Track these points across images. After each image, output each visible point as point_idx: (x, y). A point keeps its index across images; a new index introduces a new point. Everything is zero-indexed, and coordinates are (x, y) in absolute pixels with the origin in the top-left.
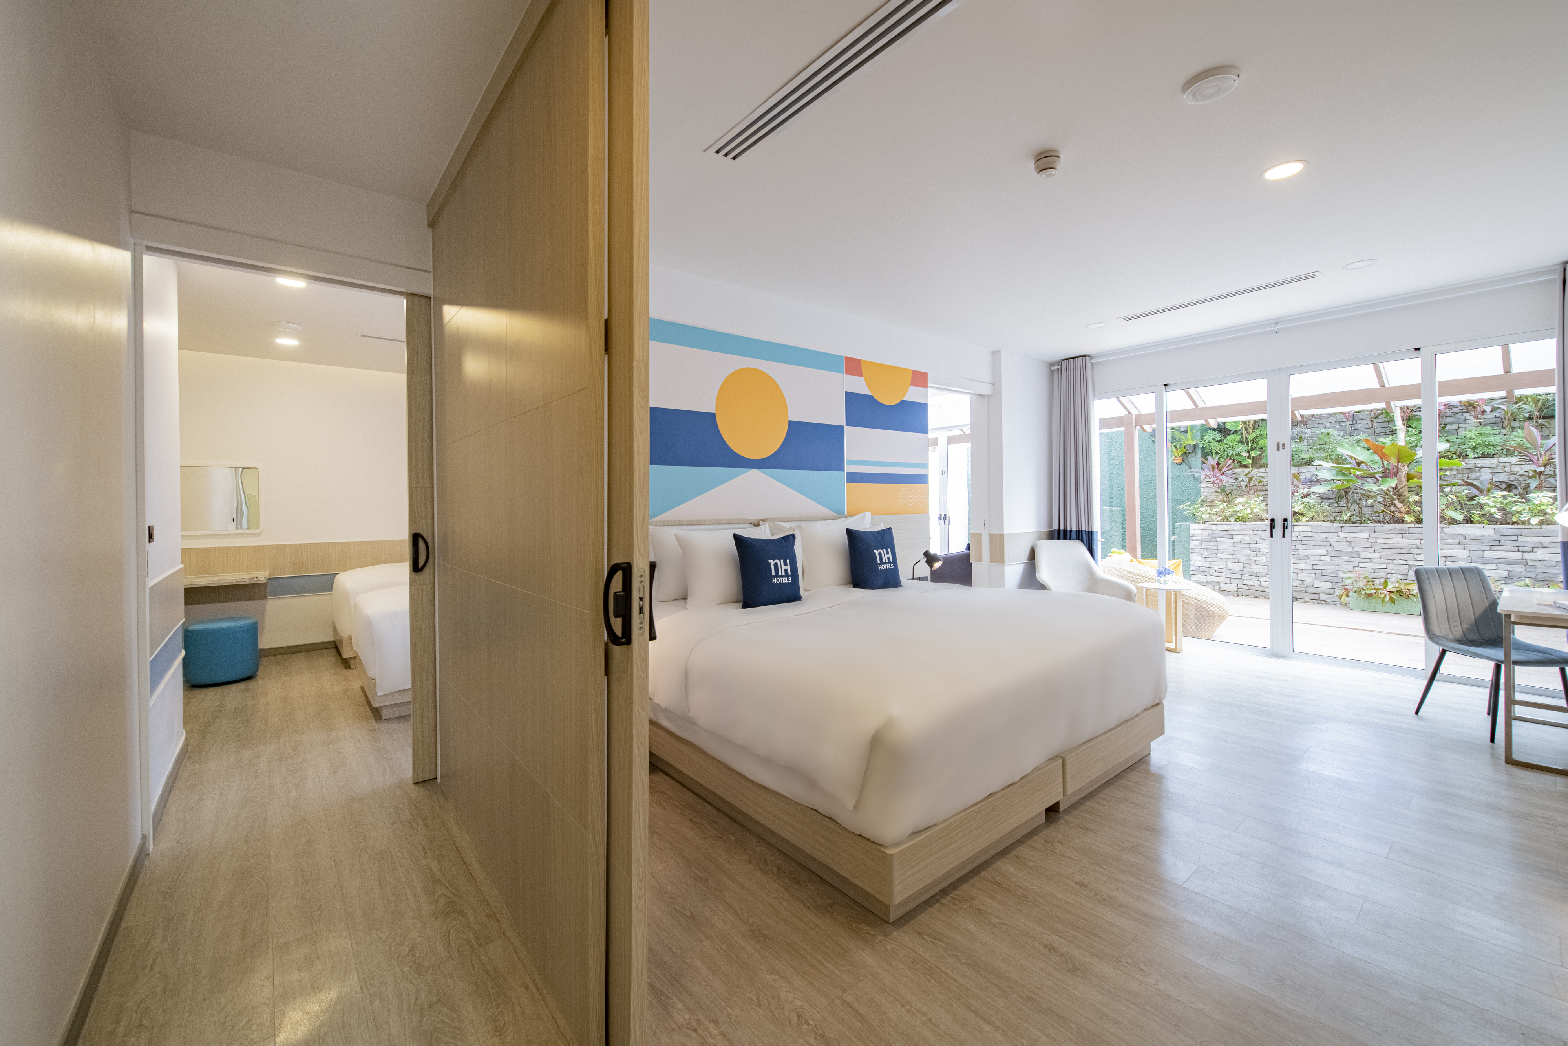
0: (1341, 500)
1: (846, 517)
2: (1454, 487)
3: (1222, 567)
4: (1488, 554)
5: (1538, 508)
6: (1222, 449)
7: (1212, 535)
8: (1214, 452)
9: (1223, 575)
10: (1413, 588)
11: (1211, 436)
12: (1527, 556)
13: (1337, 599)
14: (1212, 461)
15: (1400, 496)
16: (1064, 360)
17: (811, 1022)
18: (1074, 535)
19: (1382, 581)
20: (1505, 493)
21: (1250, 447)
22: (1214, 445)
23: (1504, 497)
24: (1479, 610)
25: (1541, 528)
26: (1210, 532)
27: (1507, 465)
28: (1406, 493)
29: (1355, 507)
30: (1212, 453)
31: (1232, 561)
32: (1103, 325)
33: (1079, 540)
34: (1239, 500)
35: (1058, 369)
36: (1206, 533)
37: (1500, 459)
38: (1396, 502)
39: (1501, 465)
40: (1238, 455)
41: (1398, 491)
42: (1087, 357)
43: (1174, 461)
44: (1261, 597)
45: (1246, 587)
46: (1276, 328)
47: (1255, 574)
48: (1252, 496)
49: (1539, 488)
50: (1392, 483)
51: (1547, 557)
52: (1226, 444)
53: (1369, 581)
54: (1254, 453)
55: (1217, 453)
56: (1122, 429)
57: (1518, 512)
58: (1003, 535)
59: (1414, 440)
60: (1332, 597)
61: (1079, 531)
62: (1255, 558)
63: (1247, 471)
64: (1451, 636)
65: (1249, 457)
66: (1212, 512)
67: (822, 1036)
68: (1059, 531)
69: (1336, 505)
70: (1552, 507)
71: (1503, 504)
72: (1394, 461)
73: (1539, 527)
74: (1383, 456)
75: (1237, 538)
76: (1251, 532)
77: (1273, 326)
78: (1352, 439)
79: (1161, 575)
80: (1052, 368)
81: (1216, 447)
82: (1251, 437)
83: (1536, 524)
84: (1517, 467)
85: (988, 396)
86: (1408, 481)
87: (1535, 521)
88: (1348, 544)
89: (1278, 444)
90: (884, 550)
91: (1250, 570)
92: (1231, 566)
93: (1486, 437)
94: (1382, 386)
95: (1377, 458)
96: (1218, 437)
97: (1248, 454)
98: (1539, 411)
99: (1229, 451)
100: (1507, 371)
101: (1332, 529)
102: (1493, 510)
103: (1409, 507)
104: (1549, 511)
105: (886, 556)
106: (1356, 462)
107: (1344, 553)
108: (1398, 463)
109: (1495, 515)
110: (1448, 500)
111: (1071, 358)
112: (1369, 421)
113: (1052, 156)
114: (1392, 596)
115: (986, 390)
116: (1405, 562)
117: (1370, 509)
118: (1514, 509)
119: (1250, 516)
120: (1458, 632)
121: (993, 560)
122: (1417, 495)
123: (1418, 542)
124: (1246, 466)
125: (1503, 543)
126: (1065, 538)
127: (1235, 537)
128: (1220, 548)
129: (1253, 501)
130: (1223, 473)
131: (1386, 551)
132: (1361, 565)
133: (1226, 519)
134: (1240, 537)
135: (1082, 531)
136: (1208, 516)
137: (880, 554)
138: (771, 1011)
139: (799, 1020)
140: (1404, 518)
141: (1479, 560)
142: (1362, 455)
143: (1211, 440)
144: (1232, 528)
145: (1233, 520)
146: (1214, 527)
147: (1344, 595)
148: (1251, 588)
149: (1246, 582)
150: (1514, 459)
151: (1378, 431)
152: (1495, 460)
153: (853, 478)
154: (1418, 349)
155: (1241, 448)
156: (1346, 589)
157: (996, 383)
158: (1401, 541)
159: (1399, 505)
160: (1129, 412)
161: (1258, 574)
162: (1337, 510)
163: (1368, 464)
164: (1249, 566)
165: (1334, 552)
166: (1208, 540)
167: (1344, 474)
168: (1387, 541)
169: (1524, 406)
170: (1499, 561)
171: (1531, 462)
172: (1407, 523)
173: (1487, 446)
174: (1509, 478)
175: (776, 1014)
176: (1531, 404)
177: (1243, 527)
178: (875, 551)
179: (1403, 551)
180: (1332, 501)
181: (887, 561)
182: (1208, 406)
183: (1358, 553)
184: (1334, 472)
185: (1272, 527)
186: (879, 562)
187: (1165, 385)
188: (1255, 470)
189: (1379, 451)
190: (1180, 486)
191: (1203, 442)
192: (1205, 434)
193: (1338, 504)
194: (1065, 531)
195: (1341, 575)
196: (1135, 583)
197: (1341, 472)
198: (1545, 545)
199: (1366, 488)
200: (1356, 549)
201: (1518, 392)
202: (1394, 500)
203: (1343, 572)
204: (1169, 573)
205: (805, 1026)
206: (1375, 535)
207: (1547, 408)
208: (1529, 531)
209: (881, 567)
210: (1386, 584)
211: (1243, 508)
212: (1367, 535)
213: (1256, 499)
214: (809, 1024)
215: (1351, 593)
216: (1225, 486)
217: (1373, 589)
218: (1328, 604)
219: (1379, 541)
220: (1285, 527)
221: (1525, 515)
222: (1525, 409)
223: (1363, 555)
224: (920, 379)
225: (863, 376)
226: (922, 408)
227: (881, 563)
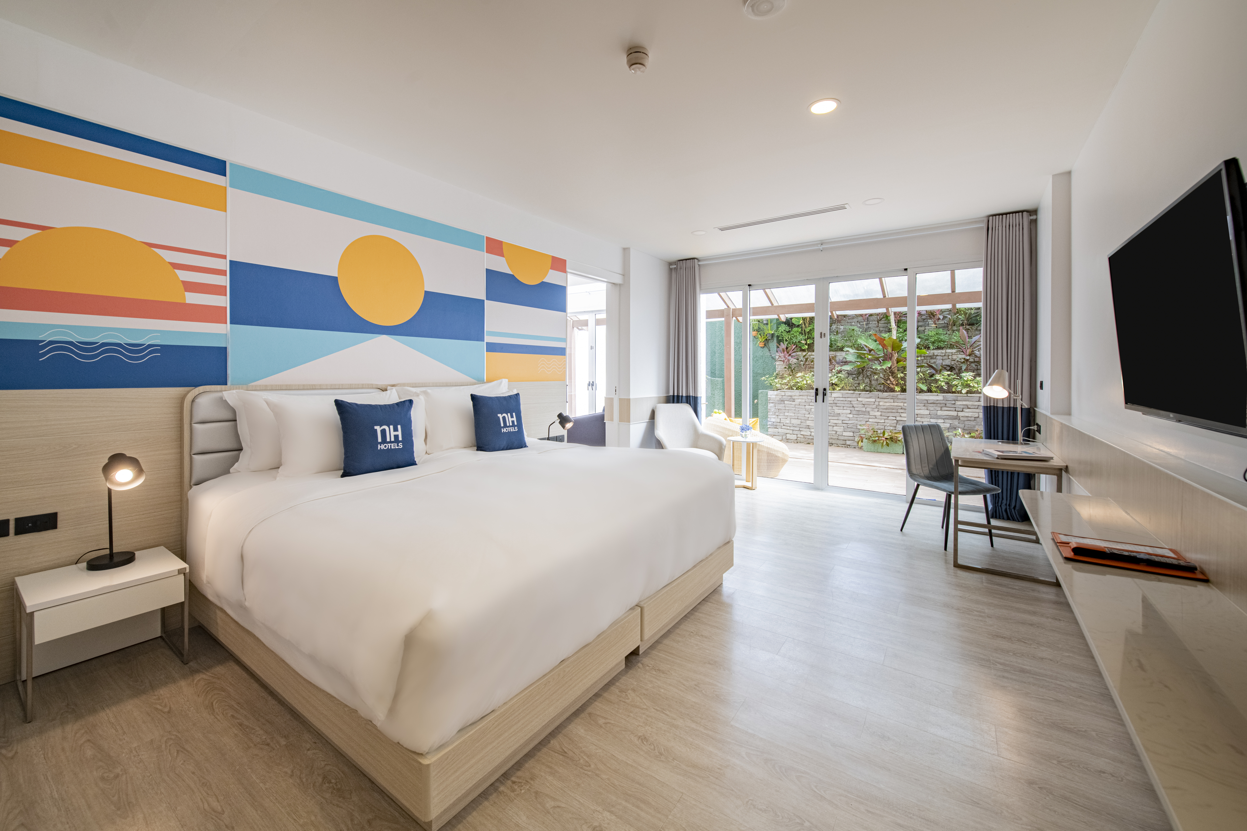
0: (860, 375)
1: (485, 383)
2: (922, 368)
3: (788, 422)
4: (940, 413)
5: (966, 383)
6: (789, 338)
7: (782, 399)
8: (784, 339)
9: (788, 428)
10: (899, 436)
11: (783, 328)
13: (856, 444)
14: (783, 346)
15: (893, 373)
16: (679, 261)
18: (684, 399)
19: (882, 431)
20: (949, 373)
21: (806, 337)
22: (784, 334)
23: (949, 375)
24: (939, 455)
25: (967, 396)
26: (781, 397)
27: (950, 354)
28: (896, 371)
29: (867, 380)
30: (783, 340)
31: (794, 418)
32: (704, 233)
33: (688, 403)
34: (799, 374)
35: (675, 268)
36: (778, 398)
37: (947, 350)
38: (891, 377)
39: (947, 354)
40: (799, 342)
41: (892, 370)
42: (695, 260)
43: (759, 345)
44: (811, 444)
45: (802, 436)
47: (808, 427)
48: (807, 372)
49: (967, 370)
50: (888, 364)
51: (970, 414)
52: (792, 334)
53: (874, 431)
54: (809, 341)
55: (786, 340)
56: (723, 319)
57: (956, 385)
58: (630, 399)
59: (901, 336)
60: (853, 443)
61: (688, 396)
62: (808, 416)
63: (804, 353)
64: (922, 474)
65: (806, 344)
66: (782, 383)
68: (674, 396)
69: (856, 379)
70: (973, 382)
71: (948, 380)
72: (890, 350)
73: (966, 395)
74: (884, 346)
75: (797, 401)
76: (806, 397)
78: (867, 333)
79: (743, 431)
80: (671, 267)
81: (786, 336)
82: (807, 330)
83: (965, 393)
84: (955, 356)
85: (620, 285)
86: (897, 363)
87: (964, 391)
88: (863, 406)
89: (822, 336)
90: (509, 414)
91: (805, 424)
92: (794, 421)
93: (940, 336)
94: (884, 296)
95: (880, 347)
96: (788, 329)
97: (805, 342)
98: (966, 321)
99: (794, 339)
100: (953, 291)
101: (854, 395)
102: (943, 384)
103: (897, 381)
104: (971, 385)
105: (511, 419)
106: (869, 350)
107: (860, 412)
108: (892, 351)
109: (944, 387)
110: (919, 377)
111: (684, 260)
112: (876, 322)
113: (640, 52)
114: (887, 441)
115: (618, 280)
116: (895, 418)
117: (876, 382)
118: (953, 383)
119: (806, 386)
121: (621, 420)
122: (902, 373)
123: (902, 404)
124: (804, 350)
125: (948, 405)
126: (678, 402)
127: (796, 401)
128: (787, 408)
129: (807, 375)
130: (790, 355)
131: (884, 411)
132: (870, 420)
133: (791, 388)
134: (799, 400)
135: (690, 396)
136: (779, 385)
137: (504, 418)
140: (895, 388)
141: (935, 417)
142: (872, 345)
143: (783, 331)
144: (794, 394)
145: (795, 389)
146: (783, 394)
147: (860, 441)
148: (806, 437)
149: (802, 433)
150: (954, 351)
151: (881, 329)
152: (943, 351)
153: (492, 348)
154: (906, 269)
155: (801, 337)
156: (861, 437)
157: (626, 274)
158: (893, 404)
159: (892, 380)
160: (728, 307)
161: (810, 427)
162: (857, 382)
163: (876, 351)
164: (804, 421)
165: (855, 411)
166: (779, 403)
167: (861, 358)
168: (885, 404)
169: (960, 317)
170: (945, 417)
171: (962, 353)
172: (896, 392)
173: (940, 342)
174: (951, 363)
176: (963, 316)
177: (801, 394)
178: (499, 415)
179: (894, 411)
180: (854, 376)
181: (511, 424)
182: (780, 305)
183: (869, 412)
184: (856, 356)
185: (817, 394)
186: (502, 425)
187: (749, 285)
188: (809, 353)
189: (881, 342)
190: (763, 363)
191: (778, 332)
192: (779, 326)
193: (858, 378)
194: (678, 396)
195: (859, 427)
196: (725, 436)
197: (860, 356)
198: (969, 407)
199: (874, 368)
200: (868, 409)
201: (958, 306)
202: (890, 376)
203: (860, 425)
204: (749, 429)
206: (878, 400)
207: (971, 318)
208: (961, 397)
209: (504, 430)
210: (884, 433)
211: (801, 380)
212: (874, 400)
213: (809, 374)
215: (864, 440)
216: (790, 364)
217: (877, 437)
218: (851, 447)
219: (881, 404)
220: (824, 395)
221: (959, 387)
222: (960, 318)
223: (872, 413)
224: (559, 264)
225: (503, 256)
226: (561, 290)
227: (505, 426)
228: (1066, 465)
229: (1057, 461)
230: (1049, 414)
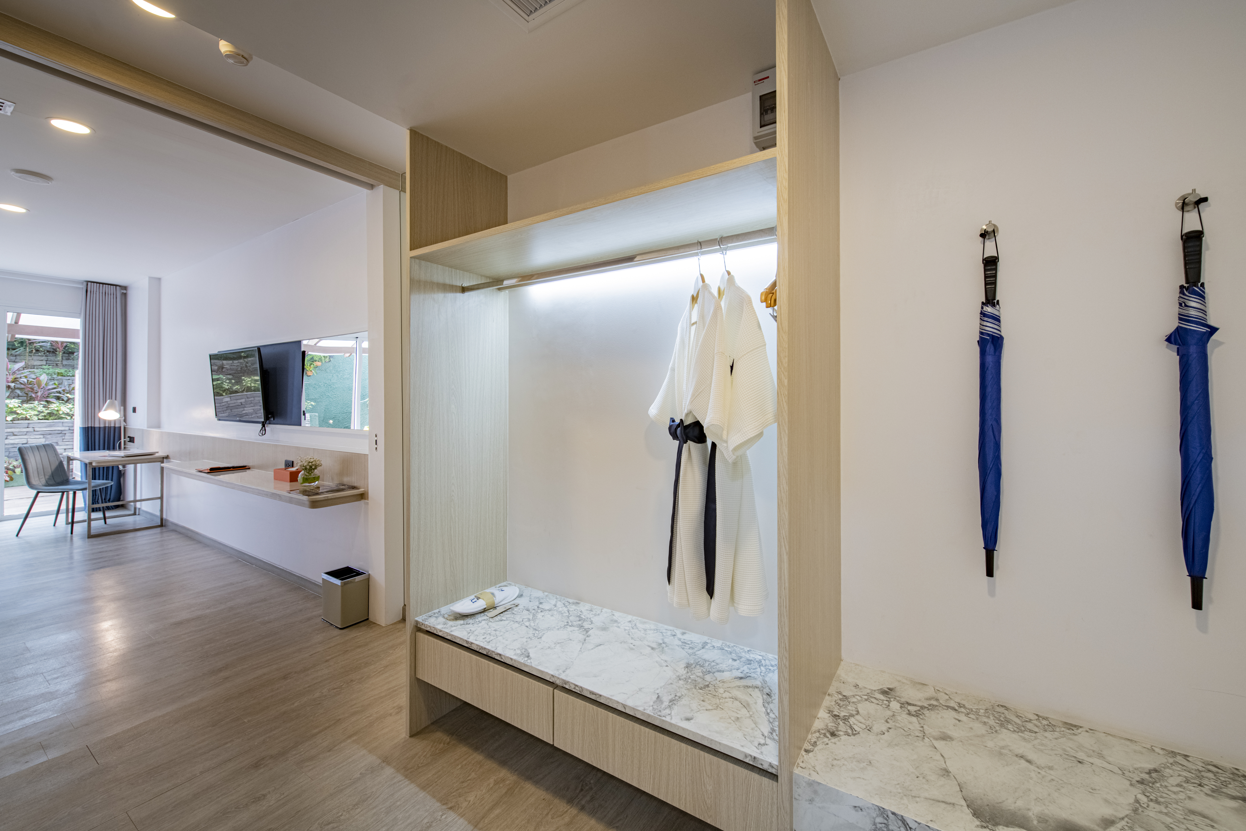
24: (54, 467)
120: (43, 481)
228: (167, 455)
229: (161, 453)
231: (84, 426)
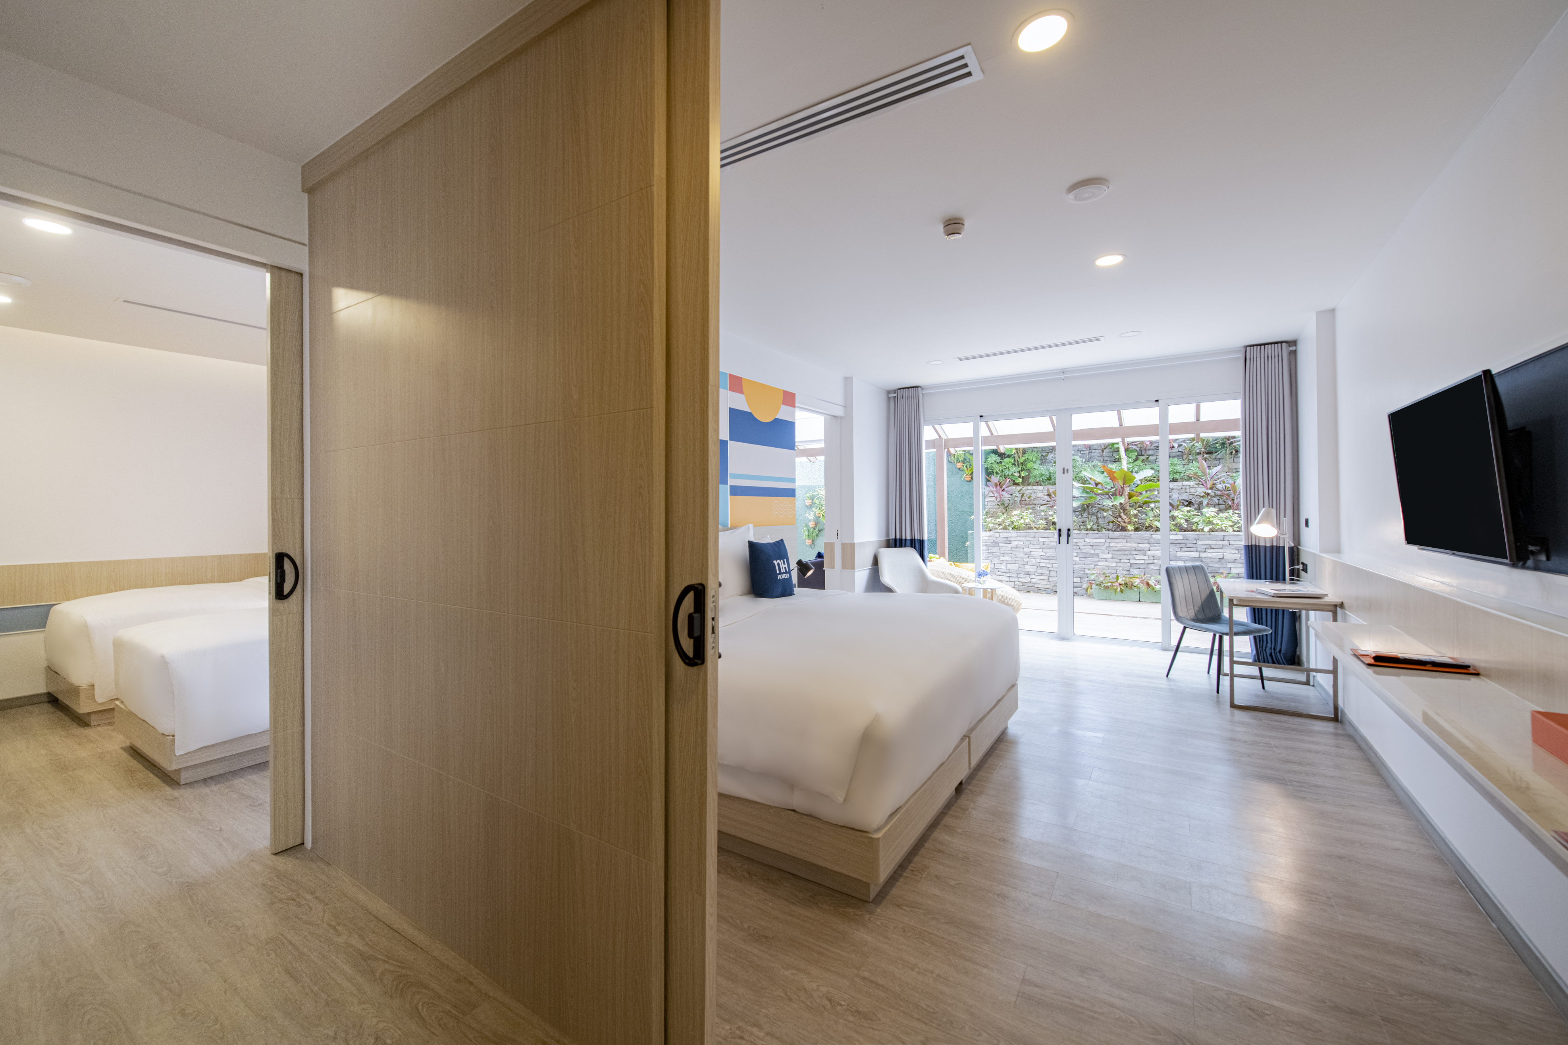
0: (1084, 513)
1: (730, 529)
2: (1156, 504)
3: (1003, 567)
4: (1179, 554)
5: (1208, 520)
6: (1001, 470)
7: (996, 541)
8: (995, 471)
9: (1004, 574)
10: (1135, 581)
11: (993, 458)
12: (1203, 555)
13: (1084, 591)
14: (995, 479)
15: (1124, 510)
16: (900, 389)
17: (843, 1003)
18: (908, 543)
19: (1115, 576)
20: (1188, 508)
21: (1020, 469)
22: (995, 466)
23: (1189, 511)
24: (1204, 596)
26: (995, 539)
27: (1188, 487)
28: (1128, 508)
29: (1094, 518)
30: (993, 473)
31: (1010, 562)
32: (941, 362)
33: (912, 547)
34: (1015, 512)
35: (895, 397)
36: (991, 540)
37: (1184, 483)
38: (1122, 514)
39: (1184, 487)
40: (1012, 475)
41: (1123, 507)
42: (919, 388)
43: (965, 479)
44: (1031, 592)
45: (1021, 584)
46: (1063, 377)
47: (1027, 573)
48: (1023, 509)
49: (1208, 505)
50: (1122, 500)
51: (1213, 555)
52: (1003, 466)
53: (1106, 576)
54: (1023, 473)
55: (997, 473)
56: (935, 450)
57: (1196, 523)
58: (854, 544)
59: (1130, 466)
60: (1080, 590)
61: (912, 539)
62: (1027, 560)
63: (1019, 488)
64: (1188, 617)
65: (1020, 477)
66: (996, 522)
67: (858, 1012)
68: (896, 539)
69: (1080, 516)
70: (1216, 519)
71: (1187, 516)
72: (1121, 483)
73: (1208, 533)
74: (1113, 479)
75: (1014, 544)
76: (1024, 538)
77: (1061, 374)
78: (1091, 464)
79: (980, 577)
80: (890, 396)
81: (997, 468)
82: (1021, 460)
83: (1208, 532)
84: (1193, 489)
85: (841, 417)
86: (1129, 498)
87: (1206, 529)
88: (1091, 547)
89: (1064, 469)
90: (782, 560)
91: (1024, 570)
92: (1010, 566)
93: (1175, 466)
94: (1121, 425)
95: (1108, 480)
96: (998, 459)
97: (1019, 475)
98: (1204, 448)
99: (1006, 471)
100: (1198, 420)
101: (1081, 536)
102: (1182, 521)
103: (1130, 518)
104: (1214, 522)
105: (784, 566)
106: (1095, 483)
107: (1088, 554)
108: (1124, 484)
109: (1183, 525)
110: (1154, 513)
111: (906, 388)
112: (1100, 451)
113: (959, 223)
114: (1122, 587)
115: (839, 412)
116: (1128, 561)
117: (1103, 520)
118: (1194, 520)
119: (1024, 525)
120: (1192, 614)
121: (844, 566)
122: (1135, 509)
123: (1136, 545)
124: (1017, 484)
125: (1188, 545)
126: (901, 546)
127: (1013, 542)
128: (1002, 552)
129: (1025, 513)
130: (1003, 490)
131: (1116, 552)
132: (1100, 564)
133: (1005, 528)
134: (1017, 542)
135: (915, 539)
136: (992, 525)
137: (778, 564)
138: (803, 1002)
139: (831, 1004)
140: (1127, 527)
141: (1174, 559)
142: (1099, 478)
143: (993, 462)
144: (1011, 535)
145: (1011, 529)
146: (997, 535)
147: (1090, 588)
148: (1024, 584)
149: (1020, 580)
150: (1192, 483)
151: (1106, 458)
152: (1180, 484)
153: (737, 491)
154: (1157, 401)
155: (1014, 469)
156: (1091, 583)
157: (848, 406)
158: (1126, 545)
159: (1124, 517)
160: (940, 437)
161: (1029, 573)
162: (1081, 520)
163: (1103, 485)
164: (1023, 567)
165: (1082, 554)
166: (993, 545)
167: (1087, 493)
168: (1116, 545)
169: (1196, 444)
170: (1186, 559)
171: (1202, 486)
172: (1129, 530)
173: (1175, 473)
174: (1189, 497)
175: (808, 1003)
176: (1200, 443)
177: (1019, 534)
178: (775, 562)
179: (1126, 552)
180: (1078, 513)
181: (784, 571)
182: (999, 434)
183: (1098, 555)
184: (1081, 491)
185: (1060, 535)
186: (778, 572)
187: (981, 416)
188: (1025, 488)
189: (1112, 476)
190: (970, 500)
191: (987, 463)
192: (988, 456)
193: (1082, 516)
194: (901, 540)
195: (1087, 571)
196: (960, 584)
197: (1084, 490)
198: (1213, 546)
199: (1104, 504)
200: (1097, 551)
201: (1202, 435)
202: (1121, 513)
203: (1089, 569)
204: (987, 575)
205: (839, 1008)
206: (1108, 540)
207: (1209, 446)
208: (1203, 536)
209: (780, 577)
210: (1117, 578)
211: (1018, 519)
212: (1103, 541)
213: (1027, 511)
214: (841, 1005)
215: (1094, 586)
216: (1003, 500)
217: (1109, 582)
218: (1078, 595)
219: (1112, 545)
220: (1069, 535)
221: (1200, 525)
222: (1196, 446)
223: (1101, 555)
224: (789, 399)
225: (743, 393)
226: (789, 426)
227: (780, 573)
228: (1341, 601)
229: (1332, 598)
230: (1317, 552)
231: (1247, 545)
